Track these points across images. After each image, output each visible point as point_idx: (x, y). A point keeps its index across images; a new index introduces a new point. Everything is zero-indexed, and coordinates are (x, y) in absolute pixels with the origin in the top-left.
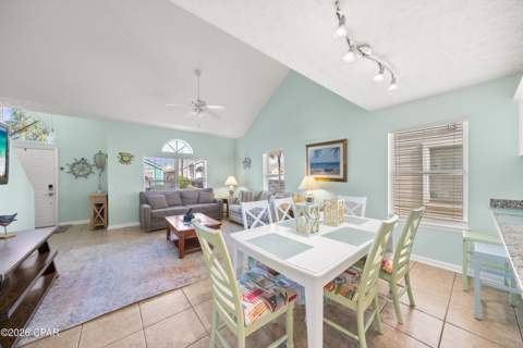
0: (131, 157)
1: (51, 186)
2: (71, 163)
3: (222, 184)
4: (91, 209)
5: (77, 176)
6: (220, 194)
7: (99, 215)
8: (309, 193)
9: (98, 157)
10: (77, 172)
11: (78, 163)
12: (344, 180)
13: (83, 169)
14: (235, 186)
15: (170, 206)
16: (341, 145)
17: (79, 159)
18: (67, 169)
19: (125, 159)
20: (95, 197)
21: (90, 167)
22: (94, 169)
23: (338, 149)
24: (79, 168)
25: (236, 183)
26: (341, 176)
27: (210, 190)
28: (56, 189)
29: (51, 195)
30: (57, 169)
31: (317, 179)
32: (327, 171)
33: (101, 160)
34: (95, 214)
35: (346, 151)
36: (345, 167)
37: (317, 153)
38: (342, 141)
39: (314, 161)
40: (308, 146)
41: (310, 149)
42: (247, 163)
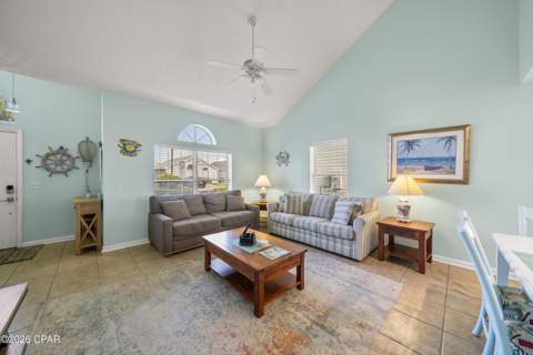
0: (137, 146)
1: (10, 188)
2: (43, 153)
3: (251, 185)
4: (76, 222)
5: (52, 173)
6: (250, 197)
7: (88, 230)
8: (402, 200)
9: (84, 146)
10: (53, 167)
11: (53, 154)
12: (465, 181)
13: (62, 163)
14: (267, 187)
15: (194, 215)
16: (459, 134)
17: (55, 147)
18: (37, 162)
19: (129, 149)
20: (82, 205)
21: (73, 160)
22: (79, 163)
23: (452, 138)
24: (56, 161)
25: (268, 183)
26: (459, 175)
27: (237, 193)
28: (19, 193)
29: (10, 200)
30: (20, 161)
31: (416, 180)
32: (427, 169)
33: (88, 151)
34: (83, 230)
35: (467, 143)
36: (467, 163)
37: (410, 144)
38: (463, 127)
39: (405, 155)
40: (394, 135)
41: (396, 139)
42: (283, 158)
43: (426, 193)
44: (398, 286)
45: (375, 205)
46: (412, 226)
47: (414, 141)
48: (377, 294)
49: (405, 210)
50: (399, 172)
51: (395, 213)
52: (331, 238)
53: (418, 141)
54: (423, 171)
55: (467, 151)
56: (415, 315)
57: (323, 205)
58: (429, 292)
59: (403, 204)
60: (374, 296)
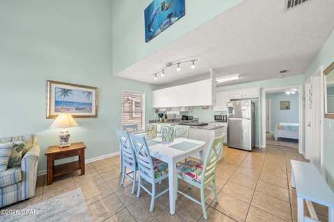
8: (63, 131)
12: (96, 116)
16: (93, 91)
23: (90, 93)
26: (93, 113)
32: (77, 109)
35: (97, 96)
36: (97, 107)
37: (65, 92)
38: (95, 88)
39: (61, 99)
40: (52, 82)
41: (54, 86)
44: (79, 191)
46: (71, 148)
47: (68, 90)
48: (70, 207)
49: (66, 138)
50: (57, 111)
51: (58, 142)
53: (71, 90)
54: (74, 110)
55: (97, 100)
56: (100, 197)
58: (95, 181)
59: (65, 134)
60: (70, 211)
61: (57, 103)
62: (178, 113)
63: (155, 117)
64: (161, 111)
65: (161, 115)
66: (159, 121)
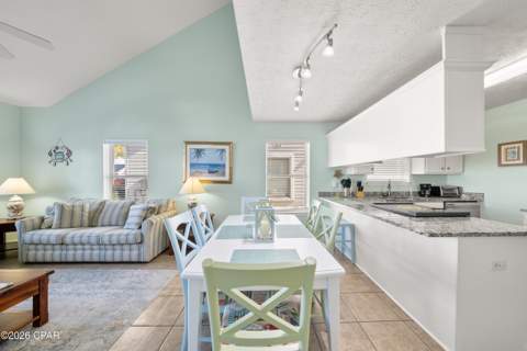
8: (191, 198)
12: (230, 182)
16: (226, 148)
23: (223, 150)
25: (29, 191)
26: (227, 178)
31: (201, 181)
32: (210, 172)
35: (231, 154)
36: (231, 168)
37: (199, 152)
38: (228, 144)
39: (195, 161)
40: (187, 143)
41: (189, 147)
42: (61, 155)
43: (208, 191)
45: (171, 205)
47: (201, 150)
50: (192, 175)
52: (118, 247)
53: (204, 150)
55: (231, 159)
57: (116, 212)
59: (192, 202)
61: (192, 165)
62: (407, 178)
63: (334, 185)
64: (349, 173)
65: (347, 183)
66: (341, 196)
